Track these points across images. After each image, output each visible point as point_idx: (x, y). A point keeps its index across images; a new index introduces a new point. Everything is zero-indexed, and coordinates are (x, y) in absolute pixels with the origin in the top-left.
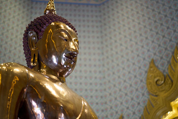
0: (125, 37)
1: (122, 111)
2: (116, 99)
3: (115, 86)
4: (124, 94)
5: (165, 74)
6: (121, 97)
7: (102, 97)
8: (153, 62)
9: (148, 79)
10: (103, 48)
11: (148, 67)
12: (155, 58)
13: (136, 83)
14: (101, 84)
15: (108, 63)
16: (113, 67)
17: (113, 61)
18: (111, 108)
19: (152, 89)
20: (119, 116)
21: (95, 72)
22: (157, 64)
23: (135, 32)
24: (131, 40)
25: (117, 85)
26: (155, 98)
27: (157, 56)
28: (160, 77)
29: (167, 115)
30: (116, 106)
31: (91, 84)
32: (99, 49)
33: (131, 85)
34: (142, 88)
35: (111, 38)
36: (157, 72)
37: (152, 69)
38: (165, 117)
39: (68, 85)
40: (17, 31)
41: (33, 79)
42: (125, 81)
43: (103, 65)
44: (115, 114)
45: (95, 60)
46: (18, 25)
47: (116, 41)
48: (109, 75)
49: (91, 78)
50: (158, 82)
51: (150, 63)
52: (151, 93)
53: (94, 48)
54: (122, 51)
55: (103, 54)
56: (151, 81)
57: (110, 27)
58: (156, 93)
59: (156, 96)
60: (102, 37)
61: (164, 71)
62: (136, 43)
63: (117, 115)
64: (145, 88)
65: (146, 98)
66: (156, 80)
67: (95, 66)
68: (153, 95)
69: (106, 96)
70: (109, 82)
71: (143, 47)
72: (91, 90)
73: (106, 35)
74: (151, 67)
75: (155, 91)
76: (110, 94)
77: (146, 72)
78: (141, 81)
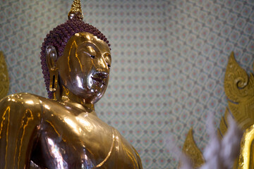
0: (196, 20)
1: (192, 123)
2: (184, 107)
3: (182, 89)
4: (194, 101)
5: (249, 72)
6: (190, 104)
7: (165, 104)
8: (233, 56)
9: (227, 80)
10: (166, 36)
11: (226, 63)
12: (236, 50)
13: (210, 85)
14: (164, 87)
15: (173, 58)
16: (180, 63)
17: (179, 55)
18: (178, 119)
19: (231, 94)
20: (188, 130)
21: (156, 70)
22: (238, 60)
23: (209, 13)
24: (204, 25)
25: (185, 88)
26: (236, 105)
27: (239, 47)
28: (242, 77)
29: (253, 128)
30: (184, 116)
31: (150, 87)
32: (160, 37)
33: (204, 89)
34: (219, 92)
35: (177, 23)
36: (238, 70)
37: (231, 66)
38: (249, 131)
39: (99, 115)
40: (49, 18)
41: (49, 112)
42: (196, 83)
43: (167, 61)
44: (182, 127)
45: (155, 53)
46: (49, 10)
47: (183, 27)
48: (175, 74)
49: (150, 79)
50: (239, 85)
51: (229, 57)
52: (230, 99)
53: (154, 37)
54: (191, 40)
55: (166, 45)
56: (229, 82)
57: (175, 8)
58: (237, 99)
59: (237, 103)
60: (165, 21)
61: (248, 68)
62: (211, 30)
63: (186, 129)
64: (223, 92)
65: (224, 107)
66: (236, 81)
67: (156, 62)
68: (232, 102)
69: (170, 103)
70: (175, 83)
71: (219, 35)
72: (151, 95)
73: (170, 18)
74: (230, 64)
75: (236, 97)
76: (176, 101)
77: (224, 70)
78: (218, 82)
